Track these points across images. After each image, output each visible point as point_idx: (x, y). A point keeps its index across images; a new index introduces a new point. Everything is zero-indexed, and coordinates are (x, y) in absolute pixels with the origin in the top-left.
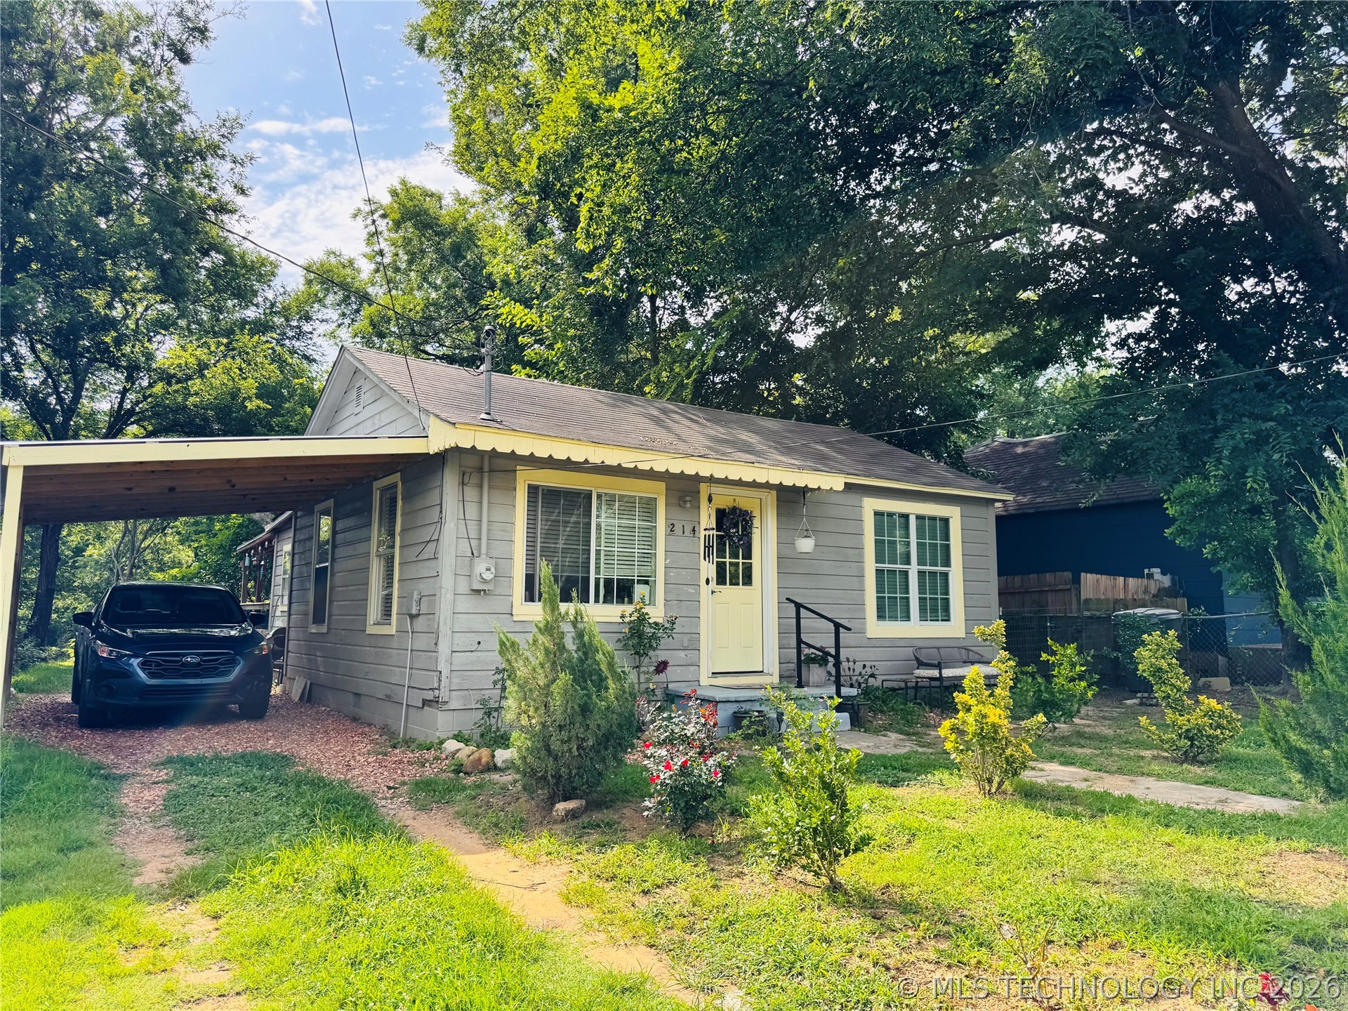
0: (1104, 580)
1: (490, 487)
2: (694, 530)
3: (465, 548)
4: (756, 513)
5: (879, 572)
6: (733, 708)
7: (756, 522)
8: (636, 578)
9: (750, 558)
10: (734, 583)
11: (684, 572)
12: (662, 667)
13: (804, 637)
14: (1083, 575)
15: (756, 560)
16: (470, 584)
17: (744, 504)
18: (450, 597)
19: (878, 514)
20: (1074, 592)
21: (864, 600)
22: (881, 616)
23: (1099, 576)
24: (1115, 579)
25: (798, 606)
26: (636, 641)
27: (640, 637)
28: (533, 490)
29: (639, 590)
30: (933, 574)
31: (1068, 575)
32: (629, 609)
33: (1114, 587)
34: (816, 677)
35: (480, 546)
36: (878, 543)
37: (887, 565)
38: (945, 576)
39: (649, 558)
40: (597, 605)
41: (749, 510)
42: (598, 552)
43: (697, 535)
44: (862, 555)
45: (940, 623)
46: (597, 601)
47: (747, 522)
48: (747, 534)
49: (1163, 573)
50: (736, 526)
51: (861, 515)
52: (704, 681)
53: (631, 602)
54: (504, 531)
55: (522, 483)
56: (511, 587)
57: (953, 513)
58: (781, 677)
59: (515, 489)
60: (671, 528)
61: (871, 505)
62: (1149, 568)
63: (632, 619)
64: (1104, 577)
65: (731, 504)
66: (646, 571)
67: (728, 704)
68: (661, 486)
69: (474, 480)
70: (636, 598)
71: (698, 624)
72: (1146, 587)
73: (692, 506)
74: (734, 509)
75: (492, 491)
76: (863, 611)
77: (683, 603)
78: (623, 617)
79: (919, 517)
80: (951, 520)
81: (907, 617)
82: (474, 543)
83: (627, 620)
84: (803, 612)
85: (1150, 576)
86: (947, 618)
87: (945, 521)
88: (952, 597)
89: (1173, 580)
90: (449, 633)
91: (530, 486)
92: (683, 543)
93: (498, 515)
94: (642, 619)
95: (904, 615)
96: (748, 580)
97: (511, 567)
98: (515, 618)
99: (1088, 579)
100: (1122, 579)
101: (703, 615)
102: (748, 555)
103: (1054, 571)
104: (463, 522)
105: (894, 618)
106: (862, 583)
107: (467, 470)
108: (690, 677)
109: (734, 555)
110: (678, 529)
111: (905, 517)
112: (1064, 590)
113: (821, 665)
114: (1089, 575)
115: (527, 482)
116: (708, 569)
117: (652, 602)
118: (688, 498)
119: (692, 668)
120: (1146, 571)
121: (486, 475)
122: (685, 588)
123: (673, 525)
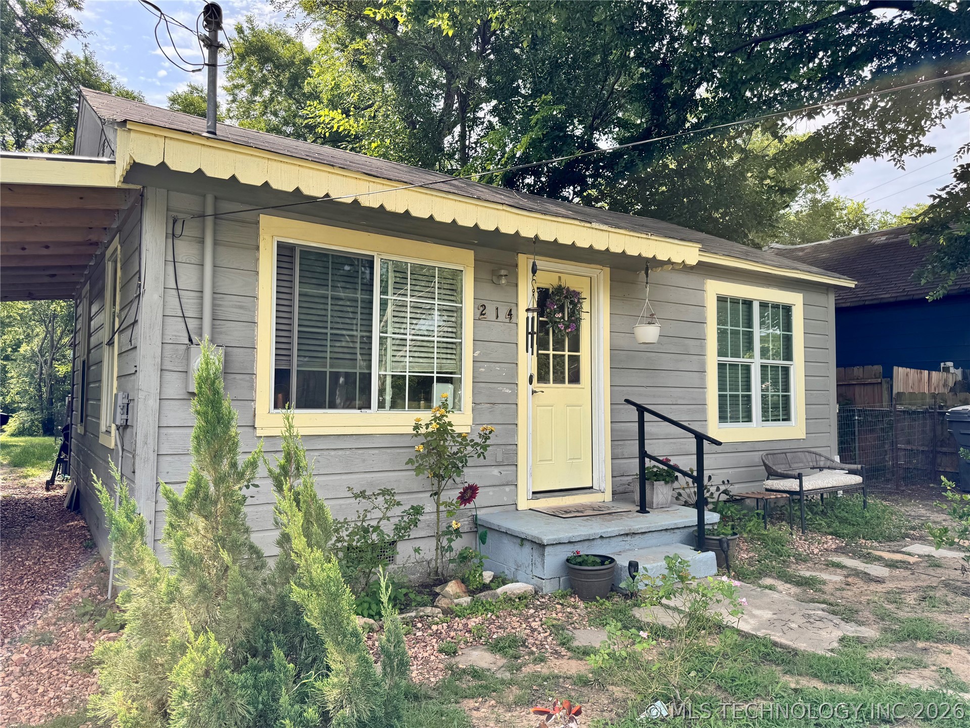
0: (912, 372)
1: (216, 243)
2: (510, 314)
3: (177, 330)
4: (585, 294)
5: (721, 366)
6: (566, 552)
7: (586, 306)
8: (435, 375)
9: (578, 350)
10: (559, 379)
11: (497, 367)
12: (469, 494)
13: (648, 449)
14: (895, 368)
15: (584, 353)
16: (186, 387)
17: (572, 283)
18: (153, 403)
19: (721, 300)
20: (885, 386)
21: (705, 399)
22: (723, 418)
23: (908, 369)
24: (921, 373)
25: (641, 410)
26: (433, 460)
27: (440, 455)
28: (285, 252)
29: (440, 391)
30: (734, 366)
31: (878, 368)
32: (425, 416)
33: (920, 380)
34: (661, 496)
35: (201, 328)
36: (722, 334)
37: (729, 359)
38: (786, 370)
39: (452, 348)
40: (382, 411)
41: (577, 290)
42: (383, 340)
43: (513, 320)
44: (703, 347)
45: (781, 423)
46: (381, 405)
47: (575, 305)
48: (575, 321)
49: (956, 367)
50: (561, 309)
51: (703, 300)
52: (524, 503)
53: (429, 407)
54: (241, 307)
55: (268, 238)
56: (252, 387)
57: (795, 299)
58: (614, 493)
59: (258, 248)
60: (481, 311)
61: (715, 288)
62: (944, 362)
63: (430, 430)
64: (912, 370)
65: (555, 283)
66: (449, 366)
67: (559, 547)
68: (468, 256)
69: (191, 230)
70: (436, 403)
71: (515, 432)
72: (946, 381)
73: (509, 284)
74: (559, 289)
75: (220, 249)
76: (704, 412)
77: (496, 406)
78: (417, 427)
79: (764, 305)
80: (794, 308)
81: (748, 418)
82: (192, 324)
83: (423, 431)
84: (647, 416)
85: (946, 370)
86: (787, 418)
87: (788, 309)
88: (792, 393)
89: (964, 374)
90: (153, 457)
91: (281, 245)
92: (496, 330)
93: (231, 284)
94: (444, 430)
95: (745, 414)
96: (575, 378)
97: (253, 361)
98: (259, 433)
99: (900, 372)
100: (926, 372)
101: (521, 421)
102: (575, 347)
103: (863, 364)
104: (174, 292)
105: (735, 419)
106: (703, 379)
107: (181, 216)
108: (505, 500)
109: (559, 345)
110: (490, 312)
111: (748, 303)
112: (873, 384)
113: (667, 483)
114: (900, 369)
115: (276, 239)
116: (527, 363)
117: (457, 406)
118: (503, 272)
119: (507, 489)
120: (942, 365)
121: (209, 221)
122: (500, 387)
123: (484, 306)
